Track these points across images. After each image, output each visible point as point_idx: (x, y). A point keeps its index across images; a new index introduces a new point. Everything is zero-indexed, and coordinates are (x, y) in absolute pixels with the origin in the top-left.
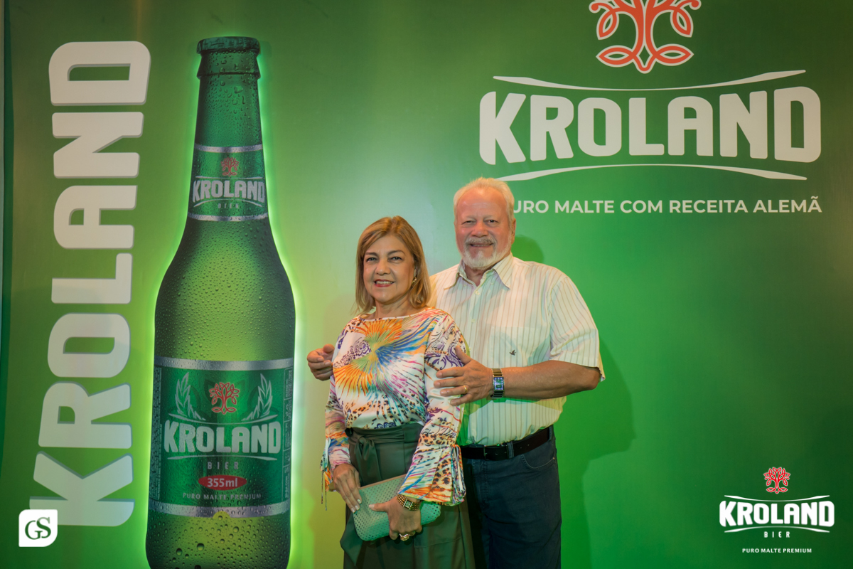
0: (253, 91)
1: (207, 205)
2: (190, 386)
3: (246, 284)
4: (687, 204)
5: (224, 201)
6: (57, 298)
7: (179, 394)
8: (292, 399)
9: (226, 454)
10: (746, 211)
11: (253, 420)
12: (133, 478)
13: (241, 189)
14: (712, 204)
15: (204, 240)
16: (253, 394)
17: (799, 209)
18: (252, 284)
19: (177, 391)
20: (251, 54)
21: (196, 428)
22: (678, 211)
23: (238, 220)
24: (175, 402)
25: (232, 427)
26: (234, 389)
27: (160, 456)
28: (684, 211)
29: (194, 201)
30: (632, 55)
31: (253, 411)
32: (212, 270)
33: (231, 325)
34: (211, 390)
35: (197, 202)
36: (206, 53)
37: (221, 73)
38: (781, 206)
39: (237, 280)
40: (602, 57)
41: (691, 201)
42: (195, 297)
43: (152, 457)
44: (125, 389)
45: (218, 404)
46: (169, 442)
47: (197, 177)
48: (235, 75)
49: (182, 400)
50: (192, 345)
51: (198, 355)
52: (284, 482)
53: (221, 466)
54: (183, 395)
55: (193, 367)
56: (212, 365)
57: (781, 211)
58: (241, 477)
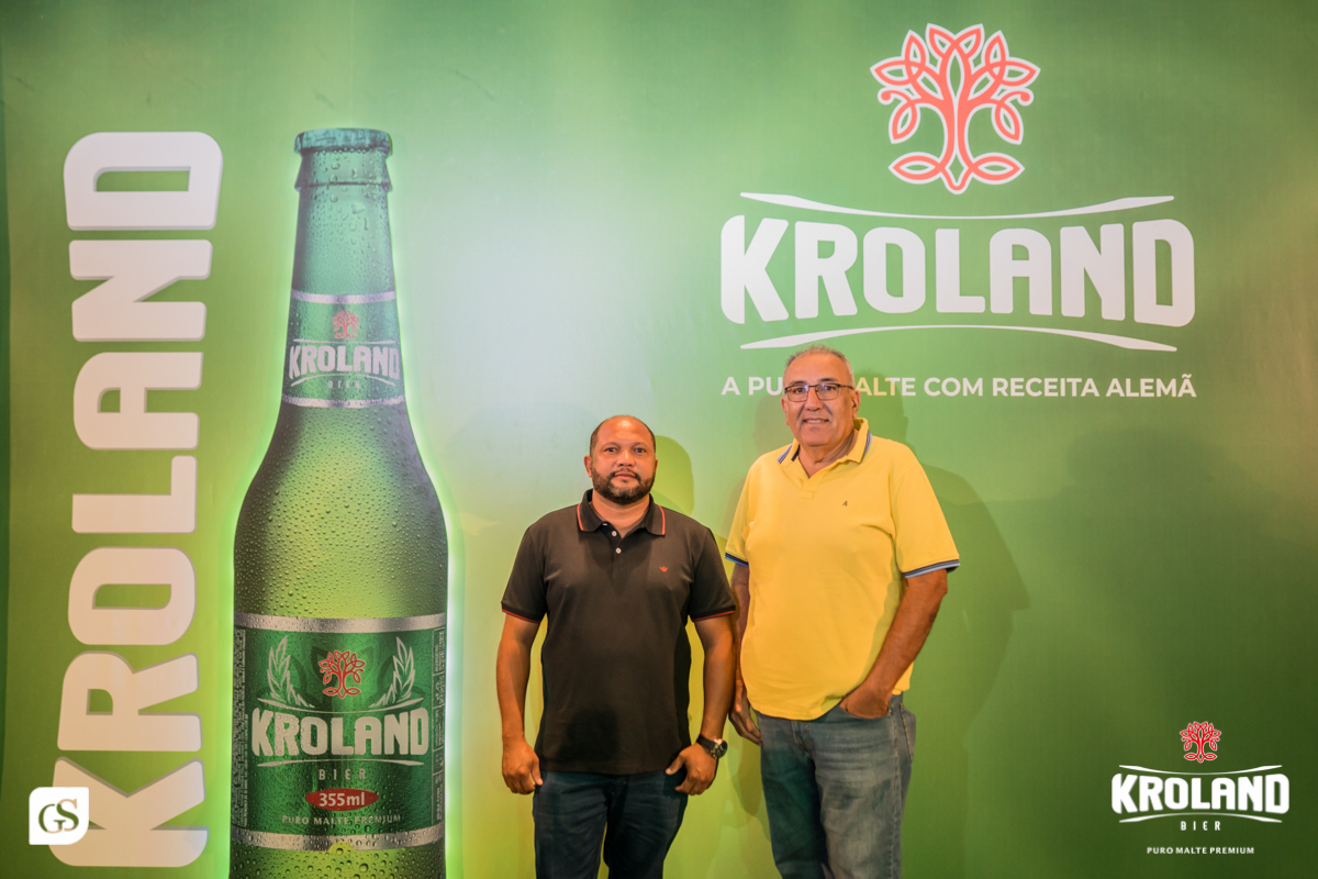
0: (381, 211)
1: (312, 384)
2: (289, 656)
3: (373, 503)
4: (1017, 383)
5: (337, 377)
6: (80, 525)
7: (273, 668)
8: (444, 674)
9: (346, 757)
10: (1097, 394)
11: (386, 706)
12: (205, 796)
13: (364, 359)
14: (1051, 384)
15: (307, 436)
16: (387, 667)
17: (1166, 392)
18: (382, 502)
19: (270, 665)
20: (378, 154)
21: (300, 719)
22: (1005, 394)
23: (359, 407)
24: (267, 681)
25: (355, 717)
26: (356, 661)
27: (246, 761)
28: (1013, 394)
29: (291, 377)
30: (940, 168)
31: (387, 692)
32: (320, 482)
33: (350, 564)
34: (321, 663)
35: (296, 379)
36: (308, 153)
37: (332, 183)
38: (1143, 388)
39: (358, 496)
40: (897, 168)
41: (1022, 380)
42: (295, 522)
43: (234, 764)
44: (188, 663)
45: (332, 684)
46: (259, 741)
47: (295, 340)
48: (353, 187)
49: (277, 677)
50: (291, 595)
51: (300, 609)
52: (435, 798)
53: (338, 775)
54: (279, 670)
55: (294, 629)
56: (322, 625)
57: (1144, 394)
58: (370, 790)
